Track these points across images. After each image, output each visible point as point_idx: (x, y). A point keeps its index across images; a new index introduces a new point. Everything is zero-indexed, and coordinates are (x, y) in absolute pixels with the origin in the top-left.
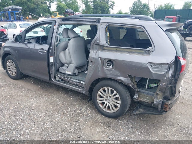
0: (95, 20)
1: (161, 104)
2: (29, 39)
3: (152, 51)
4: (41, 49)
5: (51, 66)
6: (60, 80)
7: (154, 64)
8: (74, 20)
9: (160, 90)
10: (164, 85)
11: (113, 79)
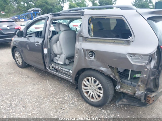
0: (80, 13)
1: (144, 96)
2: (31, 34)
3: (132, 41)
5: (45, 57)
6: (53, 69)
7: (134, 55)
8: (63, 15)
9: (141, 82)
10: (145, 77)
11: (94, 69)
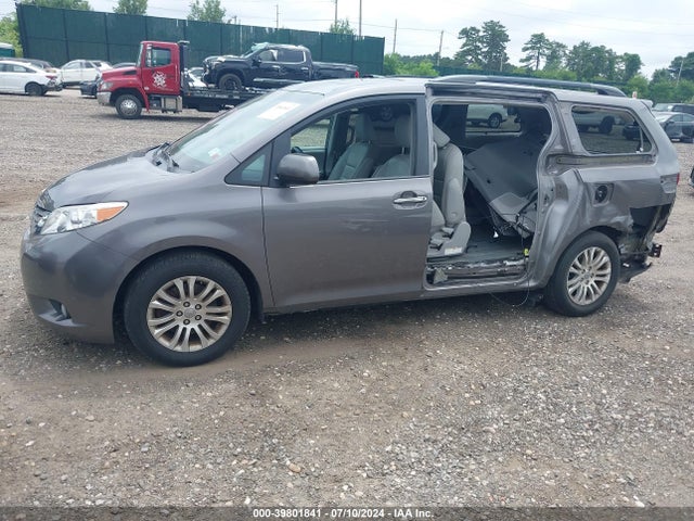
4: (404, 195)
